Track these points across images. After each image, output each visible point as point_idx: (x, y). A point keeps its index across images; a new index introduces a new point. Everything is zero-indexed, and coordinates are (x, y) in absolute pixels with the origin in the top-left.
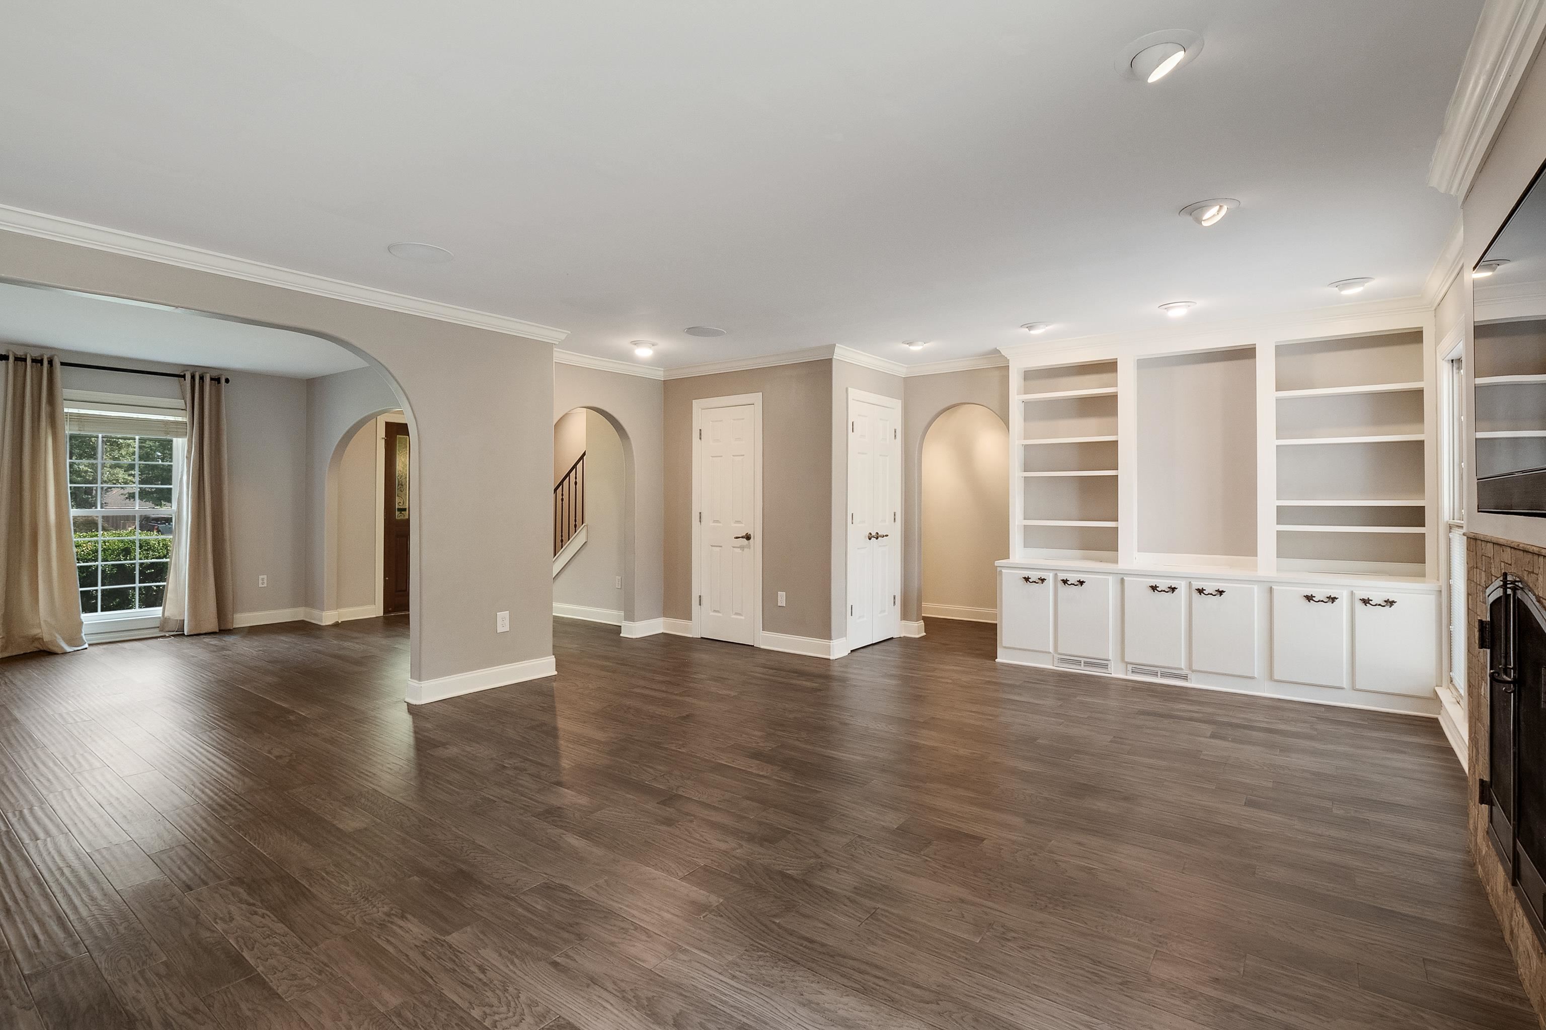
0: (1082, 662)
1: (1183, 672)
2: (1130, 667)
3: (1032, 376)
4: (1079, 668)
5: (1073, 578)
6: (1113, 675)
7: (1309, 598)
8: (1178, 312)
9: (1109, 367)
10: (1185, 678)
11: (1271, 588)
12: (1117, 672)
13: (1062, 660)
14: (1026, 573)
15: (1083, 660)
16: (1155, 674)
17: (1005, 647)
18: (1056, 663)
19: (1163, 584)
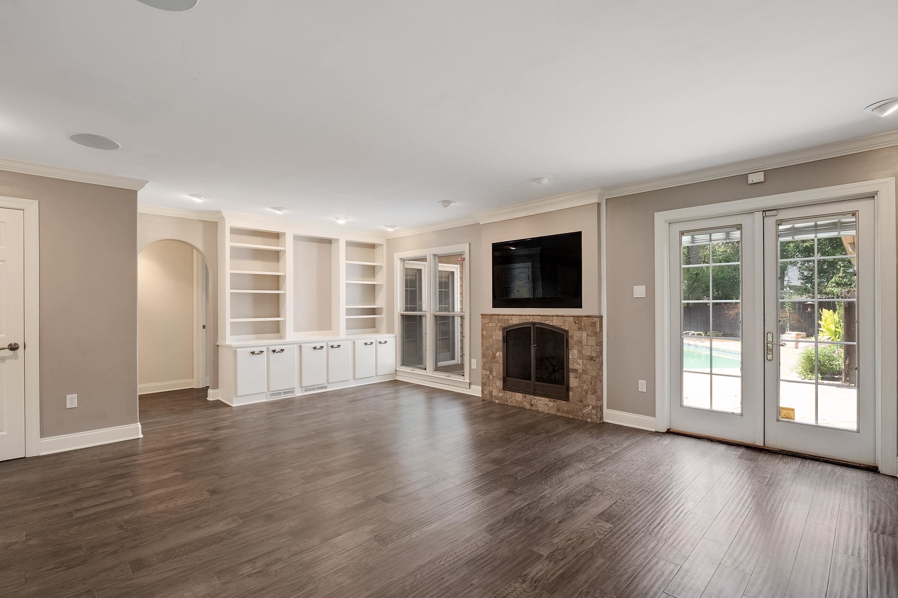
0: (282, 393)
1: (325, 385)
2: (304, 389)
3: (235, 231)
4: (281, 396)
5: (278, 348)
6: (297, 395)
7: (366, 344)
8: (341, 222)
9: (277, 236)
10: (326, 387)
11: (354, 342)
12: (299, 393)
13: (272, 395)
14: (252, 350)
15: (282, 392)
16: (314, 389)
17: (240, 396)
18: (268, 397)
19: (318, 346)
